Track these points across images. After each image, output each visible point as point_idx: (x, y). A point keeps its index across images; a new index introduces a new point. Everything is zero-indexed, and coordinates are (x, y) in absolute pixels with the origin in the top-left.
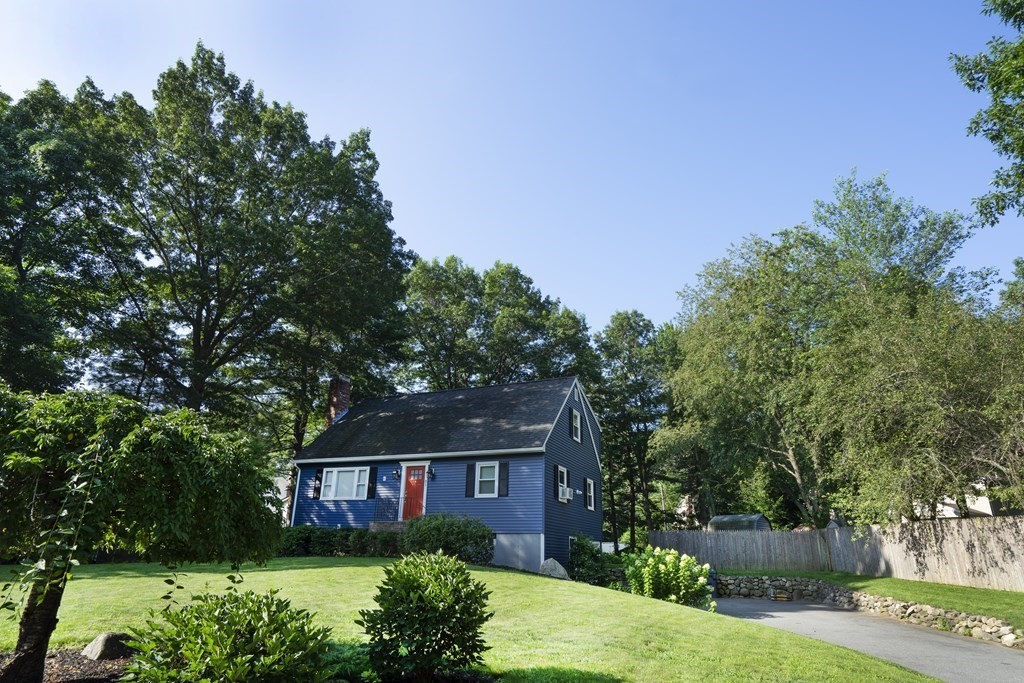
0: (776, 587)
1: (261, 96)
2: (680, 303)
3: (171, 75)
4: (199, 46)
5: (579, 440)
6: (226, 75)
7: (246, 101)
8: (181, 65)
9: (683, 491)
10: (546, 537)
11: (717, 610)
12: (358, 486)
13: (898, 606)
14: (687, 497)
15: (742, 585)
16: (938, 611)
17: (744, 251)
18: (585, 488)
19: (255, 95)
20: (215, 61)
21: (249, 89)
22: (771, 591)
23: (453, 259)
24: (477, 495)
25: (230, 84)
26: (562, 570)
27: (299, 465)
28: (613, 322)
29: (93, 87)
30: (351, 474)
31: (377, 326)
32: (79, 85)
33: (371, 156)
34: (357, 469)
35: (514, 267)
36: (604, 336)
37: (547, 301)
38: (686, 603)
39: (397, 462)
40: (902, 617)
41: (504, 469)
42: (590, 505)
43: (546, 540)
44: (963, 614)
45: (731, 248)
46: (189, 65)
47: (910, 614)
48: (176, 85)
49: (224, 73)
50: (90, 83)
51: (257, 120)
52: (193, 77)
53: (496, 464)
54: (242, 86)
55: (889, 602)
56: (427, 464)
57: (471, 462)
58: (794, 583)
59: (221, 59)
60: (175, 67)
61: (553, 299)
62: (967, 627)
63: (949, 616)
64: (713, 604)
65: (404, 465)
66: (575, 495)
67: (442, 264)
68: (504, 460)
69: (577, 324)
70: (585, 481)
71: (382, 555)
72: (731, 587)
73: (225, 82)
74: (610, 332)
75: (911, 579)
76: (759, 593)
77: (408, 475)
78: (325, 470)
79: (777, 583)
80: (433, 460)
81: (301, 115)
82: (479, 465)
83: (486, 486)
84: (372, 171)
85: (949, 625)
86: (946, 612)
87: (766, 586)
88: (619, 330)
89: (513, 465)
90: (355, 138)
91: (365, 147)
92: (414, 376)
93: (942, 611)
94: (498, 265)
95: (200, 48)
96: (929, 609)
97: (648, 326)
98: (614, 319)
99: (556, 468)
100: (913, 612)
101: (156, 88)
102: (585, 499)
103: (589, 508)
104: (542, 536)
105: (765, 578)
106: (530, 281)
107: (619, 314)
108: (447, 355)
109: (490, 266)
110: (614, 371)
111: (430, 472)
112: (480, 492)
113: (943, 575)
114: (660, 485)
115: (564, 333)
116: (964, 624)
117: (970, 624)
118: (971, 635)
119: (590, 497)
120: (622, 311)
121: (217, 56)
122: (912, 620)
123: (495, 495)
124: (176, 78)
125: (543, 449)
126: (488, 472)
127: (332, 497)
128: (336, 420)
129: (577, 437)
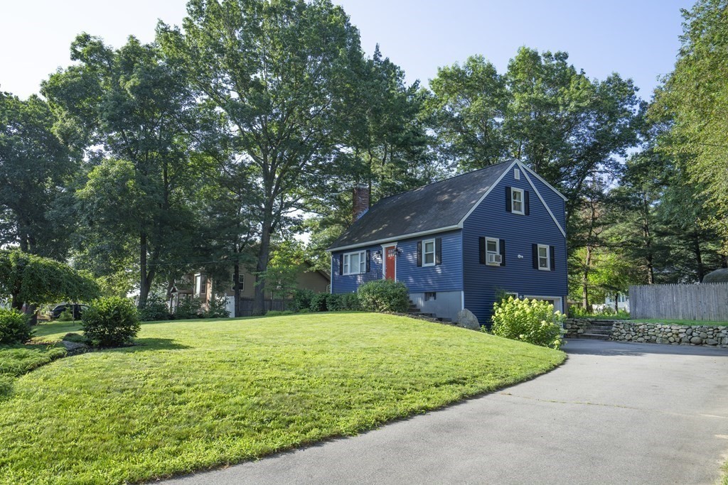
5: (522, 213)
10: (465, 293)
12: (361, 264)
15: (694, 334)
18: (534, 252)
24: (424, 265)
27: (332, 253)
30: (356, 256)
34: (360, 252)
39: (379, 245)
41: (438, 244)
42: (543, 266)
43: (465, 296)
50: (161, 22)
53: (434, 240)
56: (395, 245)
57: (419, 241)
65: (384, 247)
66: (515, 259)
68: (438, 237)
70: (534, 246)
72: (681, 335)
76: (714, 341)
77: (387, 253)
78: (344, 254)
80: (399, 241)
82: (424, 242)
83: (429, 258)
87: (721, 335)
89: (445, 241)
99: (481, 239)
102: (535, 263)
103: (542, 268)
104: (463, 293)
105: (721, 328)
111: (397, 250)
112: (426, 263)
119: (543, 260)
123: (434, 264)
125: (460, 225)
126: (429, 248)
127: (349, 273)
128: (358, 217)
129: (520, 210)
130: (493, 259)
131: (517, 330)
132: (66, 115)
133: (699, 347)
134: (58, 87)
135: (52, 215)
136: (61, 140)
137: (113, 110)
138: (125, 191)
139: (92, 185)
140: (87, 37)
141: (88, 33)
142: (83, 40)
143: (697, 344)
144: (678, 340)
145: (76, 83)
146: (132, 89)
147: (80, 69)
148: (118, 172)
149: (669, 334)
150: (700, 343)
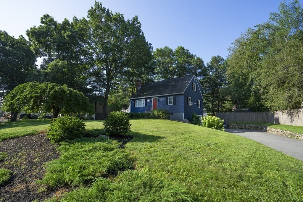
0: (249, 127)
1: (111, 12)
2: (228, 51)
3: (90, 11)
4: (95, 2)
5: (195, 91)
6: (103, 8)
7: (108, 14)
8: (92, 8)
9: (234, 104)
11: (225, 131)
12: (143, 104)
13: (280, 131)
14: (235, 105)
16: (291, 133)
17: (246, 34)
18: (197, 102)
19: (110, 12)
20: (100, 5)
21: (108, 10)
22: (248, 127)
23: (166, 47)
24: (169, 105)
25: (104, 10)
26: (188, 121)
27: (131, 99)
28: (212, 59)
29: (76, 18)
31: (148, 66)
32: (73, 18)
33: (139, 23)
34: (142, 100)
35: (182, 47)
36: (209, 63)
37: (193, 56)
38: (216, 129)
39: (151, 98)
40: (281, 134)
41: (174, 98)
42: (199, 106)
44: (298, 133)
45: (242, 34)
46: (94, 7)
47: (283, 134)
48: (92, 13)
49: (102, 8)
50: (75, 17)
51: (111, 18)
52: (95, 10)
53: (173, 97)
54: (107, 10)
55: (279, 131)
56: (157, 98)
57: (167, 97)
58: (255, 126)
59: (101, 4)
60: (91, 8)
61: (194, 55)
62: (298, 137)
63: (293, 134)
64: (224, 129)
65: (152, 98)
66: (193, 104)
67: (163, 48)
68: (175, 96)
69: (200, 61)
70: (197, 100)
71: (147, 118)
72: (236, 126)
73: (102, 10)
74: (211, 62)
75: (289, 125)
76: (244, 128)
77: (153, 101)
78: (136, 100)
79: (249, 126)
80: (159, 97)
81: (122, 15)
82: (169, 98)
83: (171, 102)
84: (140, 26)
85: (293, 136)
86: (293, 133)
87: (246, 126)
88: (213, 62)
89: (177, 97)
90: (134, 18)
91: (137, 21)
92: (160, 78)
93: (292, 132)
94: (178, 47)
95: (96, 2)
96: (288, 132)
97: (222, 59)
98: (212, 58)
99: (188, 97)
100: (284, 133)
101: (88, 15)
102: (197, 105)
103: (199, 107)
104: (184, 114)
105: (246, 124)
106: (188, 51)
107: (213, 57)
108: (166, 72)
109: (177, 48)
110: (213, 73)
111: (158, 100)
113: (299, 124)
114: (226, 102)
115: (196, 64)
116: (297, 136)
117: (298, 136)
118: (298, 139)
119: (199, 105)
120: (213, 56)
121: (100, 3)
122: (284, 135)
123: (173, 104)
124: (91, 11)
125: (183, 93)
126: (171, 99)
127: (138, 106)
128: (138, 89)
129: (195, 90)
130: (190, 103)
131: (210, 125)
132: (37, 43)
133: (241, 130)
134: (35, 32)
135: (30, 80)
136: (34, 52)
137: (59, 42)
138: (63, 72)
139: (50, 69)
140: (48, 16)
141: (48, 14)
142: (47, 16)
143: (240, 129)
144: (235, 127)
145: (43, 31)
146: (68, 36)
147: (44, 27)
148: (61, 65)
149: (233, 126)
150: (241, 128)
